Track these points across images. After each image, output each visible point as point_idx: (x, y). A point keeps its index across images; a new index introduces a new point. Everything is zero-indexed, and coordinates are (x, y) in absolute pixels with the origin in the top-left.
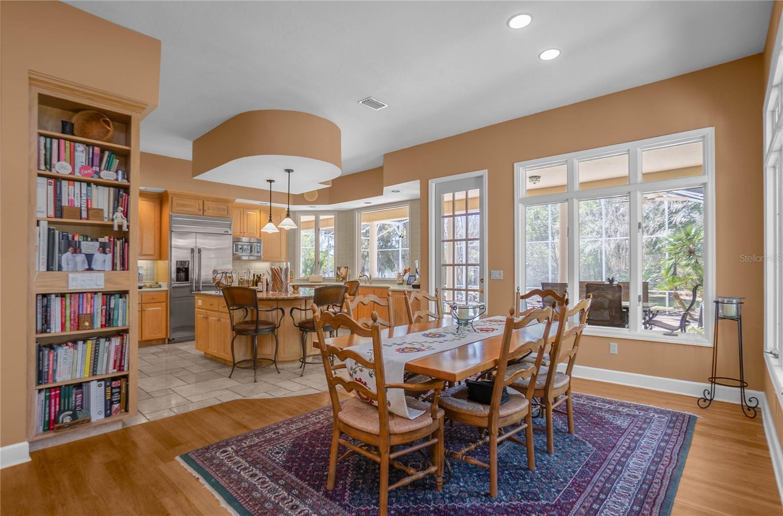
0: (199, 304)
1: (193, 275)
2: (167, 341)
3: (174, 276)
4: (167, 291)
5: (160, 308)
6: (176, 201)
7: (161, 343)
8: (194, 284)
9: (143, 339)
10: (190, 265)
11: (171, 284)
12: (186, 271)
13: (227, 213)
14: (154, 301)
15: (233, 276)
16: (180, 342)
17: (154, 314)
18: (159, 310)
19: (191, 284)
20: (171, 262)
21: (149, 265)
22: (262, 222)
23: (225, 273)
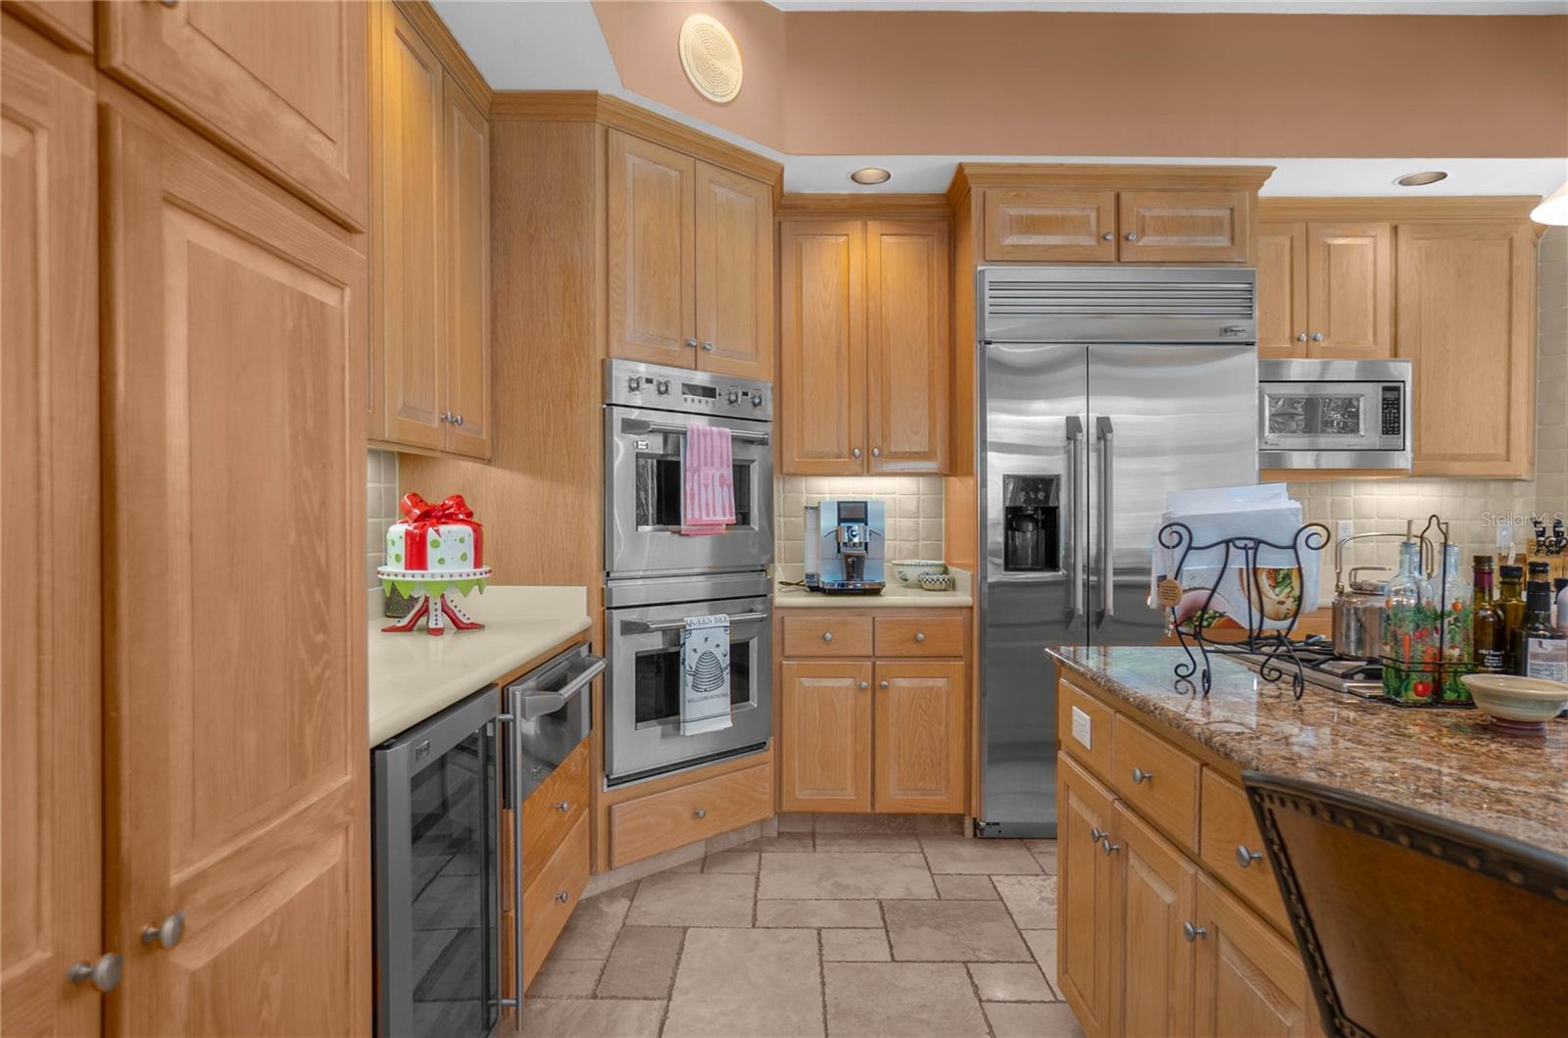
0: (1077, 732)
1: (1079, 538)
2: (968, 827)
3: (996, 537)
4: (971, 608)
5: (940, 683)
6: (999, 207)
7: (948, 830)
8: (1080, 577)
9: (881, 807)
10: (1063, 492)
11: (984, 578)
13: (1232, 239)
14: (919, 653)
15: (1300, 570)
16: (1021, 839)
17: (921, 707)
18: (939, 688)
19: (1067, 576)
20: (984, 485)
21: (922, 497)
22: (1403, 279)
23: (1245, 548)
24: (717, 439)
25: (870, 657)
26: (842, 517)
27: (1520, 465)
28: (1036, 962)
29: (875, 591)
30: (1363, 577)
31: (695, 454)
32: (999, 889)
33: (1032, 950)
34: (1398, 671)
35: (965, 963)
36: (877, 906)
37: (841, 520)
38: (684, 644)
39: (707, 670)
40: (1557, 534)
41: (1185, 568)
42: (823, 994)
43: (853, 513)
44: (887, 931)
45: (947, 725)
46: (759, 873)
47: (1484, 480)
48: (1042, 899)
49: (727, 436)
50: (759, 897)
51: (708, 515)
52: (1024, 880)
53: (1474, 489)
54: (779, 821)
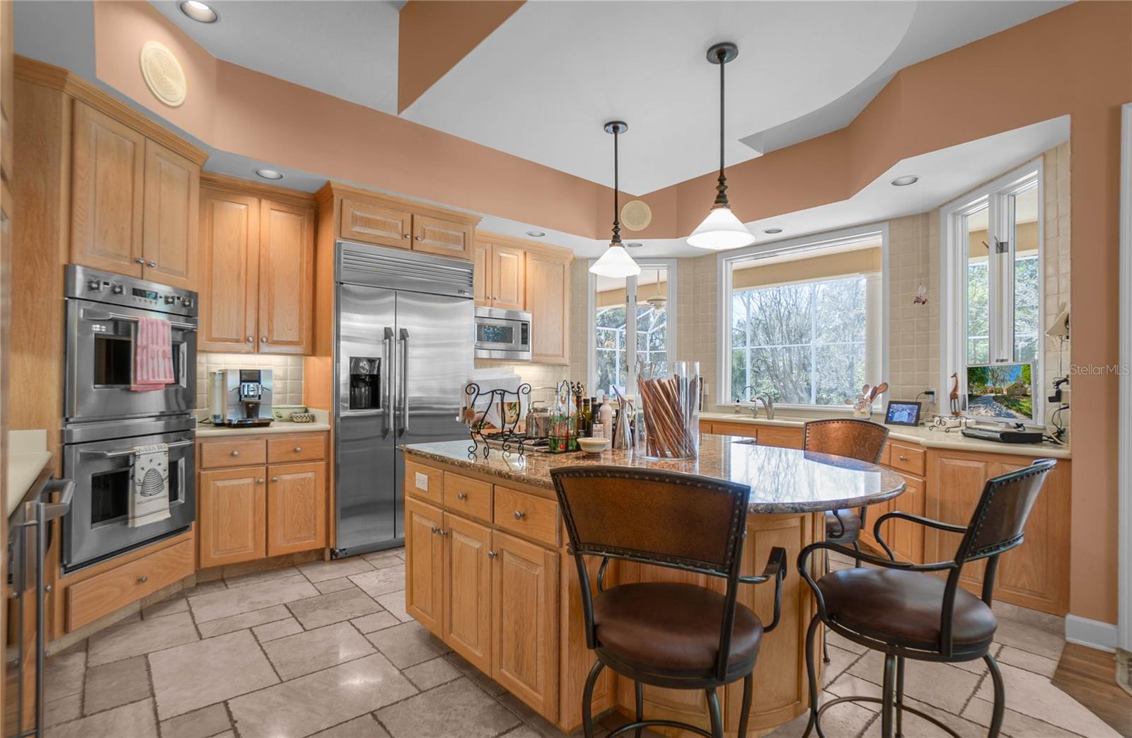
0: (418, 485)
1: (389, 390)
2: (327, 555)
3: (345, 391)
4: (329, 431)
5: (311, 475)
6: (350, 209)
7: (314, 559)
8: (392, 412)
9: (272, 554)
10: (382, 368)
11: (337, 414)
12: (374, 381)
13: (464, 248)
14: (298, 459)
15: (519, 402)
16: (358, 555)
17: (298, 490)
18: (310, 478)
19: (384, 412)
20: (338, 360)
21: (289, 368)
22: (528, 277)
23: (500, 394)
24: (160, 327)
25: (264, 464)
26: (243, 379)
27: (566, 360)
28: (386, 609)
29: (266, 424)
30: (536, 405)
31: (145, 335)
32: (354, 582)
33: (382, 604)
34: (555, 440)
35: (349, 620)
36: (284, 607)
37: (242, 381)
38: (133, 465)
39: (151, 482)
40: (578, 387)
41: (476, 403)
42: (268, 659)
43: (251, 377)
44: (296, 618)
45: (315, 499)
46: (191, 610)
47: (554, 365)
48: (379, 581)
49: (168, 326)
50: (197, 623)
51: (154, 377)
52: (366, 574)
53: (550, 369)
54: (197, 576)
